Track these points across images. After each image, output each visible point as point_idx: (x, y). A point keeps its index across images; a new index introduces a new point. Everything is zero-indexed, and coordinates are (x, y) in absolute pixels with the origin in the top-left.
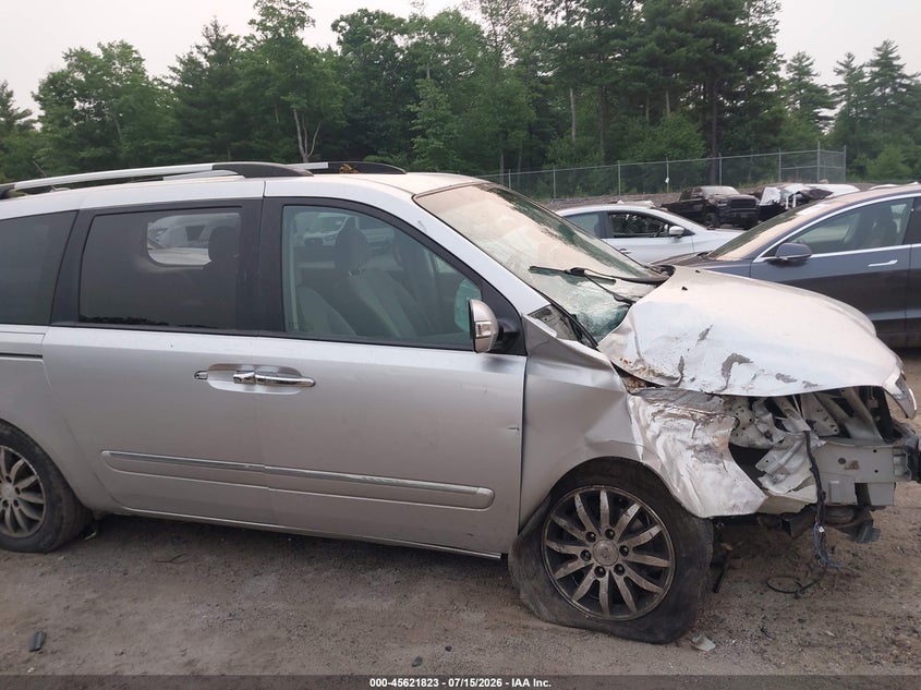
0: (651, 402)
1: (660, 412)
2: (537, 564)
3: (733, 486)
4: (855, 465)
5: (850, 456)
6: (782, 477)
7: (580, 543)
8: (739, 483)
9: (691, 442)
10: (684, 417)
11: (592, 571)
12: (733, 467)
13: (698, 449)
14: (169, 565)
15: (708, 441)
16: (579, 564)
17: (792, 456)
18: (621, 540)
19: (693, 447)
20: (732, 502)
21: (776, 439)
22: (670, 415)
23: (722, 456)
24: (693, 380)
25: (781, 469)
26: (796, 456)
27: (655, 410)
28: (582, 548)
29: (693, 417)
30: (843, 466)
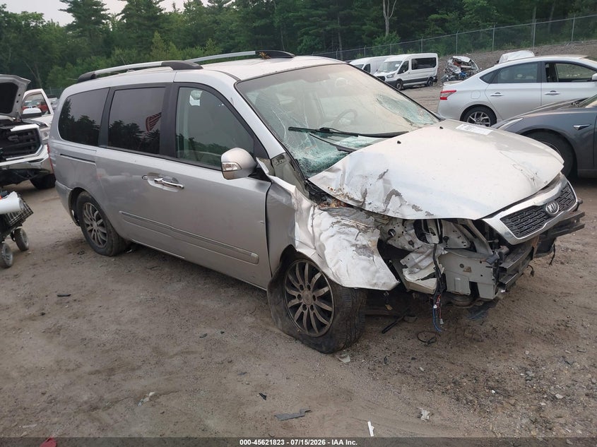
0: (334, 216)
1: (338, 222)
2: (281, 298)
3: (377, 271)
4: (469, 270)
5: (467, 263)
6: (417, 270)
7: (298, 290)
8: (381, 270)
9: (354, 242)
10: (353, 226)
11: (301, 306)
12: (379, 260)
13: (358, 246)
14: (149, 270)
15: (365, 243)
16: (296, 302)
17: (426, 257)
18: (313, 291)
19: (356, 245)
20: (375, 281)
21: (416, 246)
22: (345, 225)
23: (373, 253)
24: (370, 204)
25: (416, 265)
26: (427, 258)
27: (335, 220)
28: (298, 293)
29: (358, 227)
30: (462, 269)
